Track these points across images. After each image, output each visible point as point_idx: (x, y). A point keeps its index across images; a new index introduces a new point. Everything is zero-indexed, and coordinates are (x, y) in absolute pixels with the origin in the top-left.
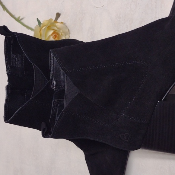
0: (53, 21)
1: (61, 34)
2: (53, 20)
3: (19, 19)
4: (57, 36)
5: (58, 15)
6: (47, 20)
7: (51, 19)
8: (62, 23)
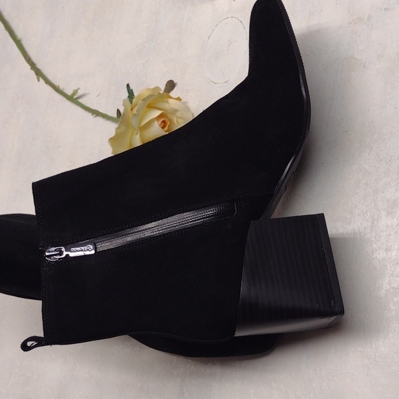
0: (161, 92)
1: (177, 121)
2: (160, 90)
3: (75, 97)
4: (169, 123)
5: (171, 85)
6: (150, 89)
7: (157, 88)
8: (179, 99)
